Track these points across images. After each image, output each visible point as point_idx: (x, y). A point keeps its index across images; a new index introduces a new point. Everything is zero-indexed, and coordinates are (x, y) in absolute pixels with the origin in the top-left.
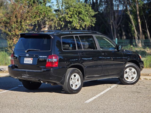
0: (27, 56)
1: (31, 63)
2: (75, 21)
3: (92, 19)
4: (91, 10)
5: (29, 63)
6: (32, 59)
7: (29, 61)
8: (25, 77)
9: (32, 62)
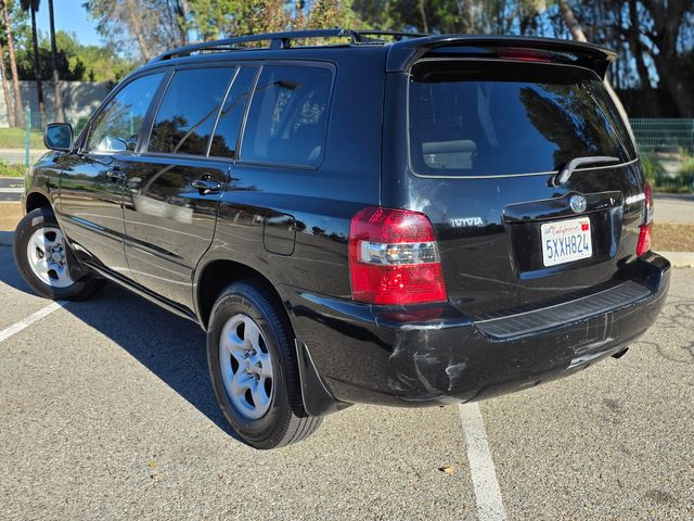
0: (578, 209)
1: (589, 253)
7: (571, 245)
9: (590, 245)
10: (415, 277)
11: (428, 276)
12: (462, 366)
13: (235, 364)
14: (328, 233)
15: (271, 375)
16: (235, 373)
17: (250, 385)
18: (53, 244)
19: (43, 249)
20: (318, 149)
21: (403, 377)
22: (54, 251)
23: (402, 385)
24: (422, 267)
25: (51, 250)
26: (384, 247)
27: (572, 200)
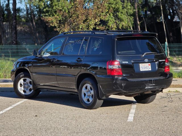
0: (147, 61)
1: (150, 70)
2: (111, 21)
3: (130, 18)
4: (129, 7)
5: (148, 70)
6: (149, 65)
7: (146, 68)
8: (149, 87)
9: (151, 68)
10: (117, 71)
11: (119, 71)
12: (125, 84)
13: (85, 95)
14: (103, 68)
15: (93, 94)
16: (85, 97)
17: (88, 98)
18: (25, 82)
19: (22, 84)
20: (101, 52)
21: (115, 86)
22: (25, 85)
23: (116, 87)
24: (118, 69)
25: (24, 84)
26: (112, 66)
27: (145, 60)
